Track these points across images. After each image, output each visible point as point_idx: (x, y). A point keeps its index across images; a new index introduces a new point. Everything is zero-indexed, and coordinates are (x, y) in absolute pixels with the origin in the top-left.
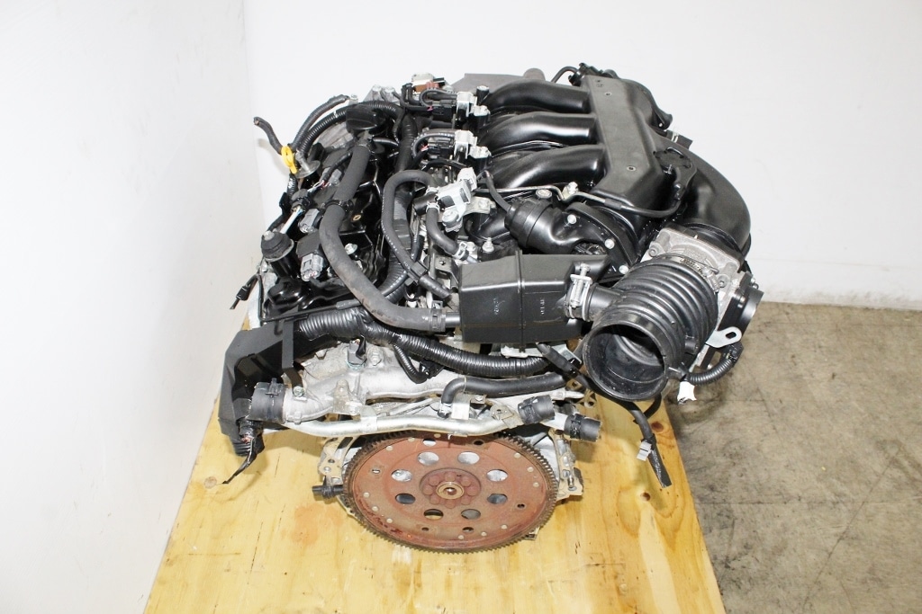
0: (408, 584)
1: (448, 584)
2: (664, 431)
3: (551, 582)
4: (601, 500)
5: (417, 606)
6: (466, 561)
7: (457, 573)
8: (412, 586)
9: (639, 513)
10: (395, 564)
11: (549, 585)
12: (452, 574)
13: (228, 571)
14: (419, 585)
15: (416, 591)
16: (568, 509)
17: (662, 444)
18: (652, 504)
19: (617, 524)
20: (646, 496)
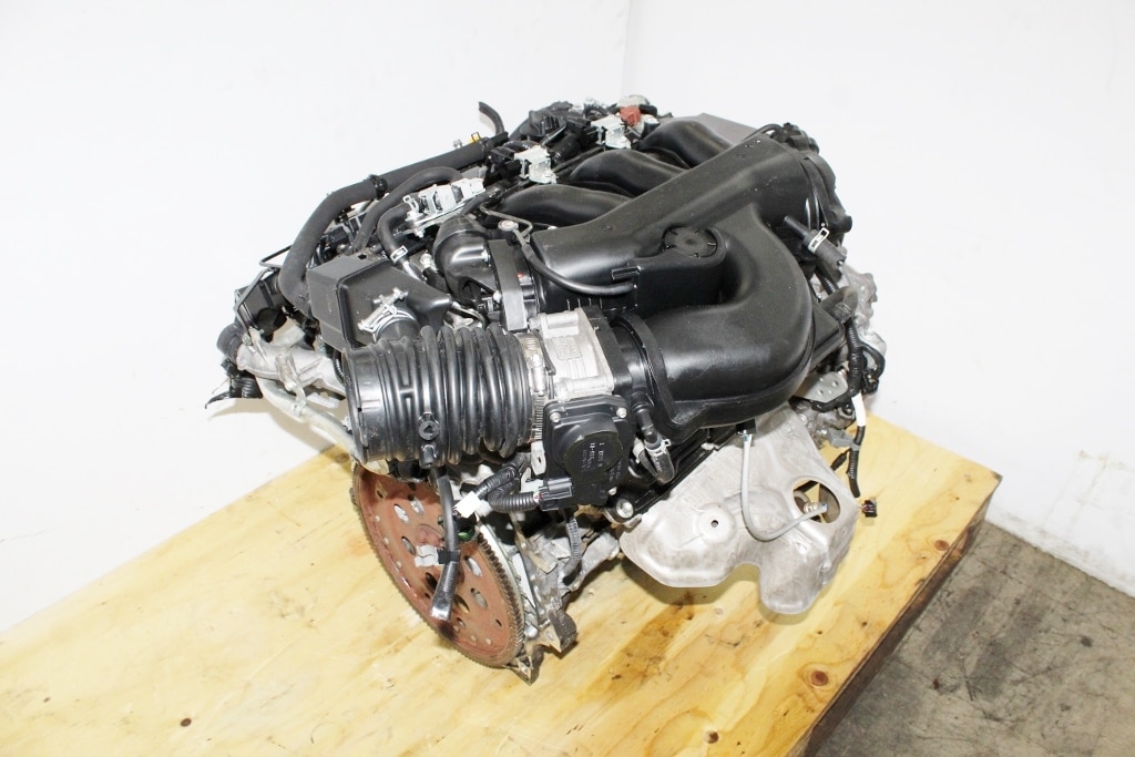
0: (389, 643)
1: (420, 669)
2: (823, 688)
3: (510, 739)
4: (657, 706)
5: (375, 665)
6: (458, 662)
7: (439, 665)
8: (391, 646)
9: (683, 747)
10: (399, 619)
11: (505, 739)
12: (434, 662)
13: (278, 533)
14: (397, 651)
15: (389, 652)
16: (610, 688)
17: (804, 700)
18: (709, 749)
19: (645, 740)
20: (714, 737)
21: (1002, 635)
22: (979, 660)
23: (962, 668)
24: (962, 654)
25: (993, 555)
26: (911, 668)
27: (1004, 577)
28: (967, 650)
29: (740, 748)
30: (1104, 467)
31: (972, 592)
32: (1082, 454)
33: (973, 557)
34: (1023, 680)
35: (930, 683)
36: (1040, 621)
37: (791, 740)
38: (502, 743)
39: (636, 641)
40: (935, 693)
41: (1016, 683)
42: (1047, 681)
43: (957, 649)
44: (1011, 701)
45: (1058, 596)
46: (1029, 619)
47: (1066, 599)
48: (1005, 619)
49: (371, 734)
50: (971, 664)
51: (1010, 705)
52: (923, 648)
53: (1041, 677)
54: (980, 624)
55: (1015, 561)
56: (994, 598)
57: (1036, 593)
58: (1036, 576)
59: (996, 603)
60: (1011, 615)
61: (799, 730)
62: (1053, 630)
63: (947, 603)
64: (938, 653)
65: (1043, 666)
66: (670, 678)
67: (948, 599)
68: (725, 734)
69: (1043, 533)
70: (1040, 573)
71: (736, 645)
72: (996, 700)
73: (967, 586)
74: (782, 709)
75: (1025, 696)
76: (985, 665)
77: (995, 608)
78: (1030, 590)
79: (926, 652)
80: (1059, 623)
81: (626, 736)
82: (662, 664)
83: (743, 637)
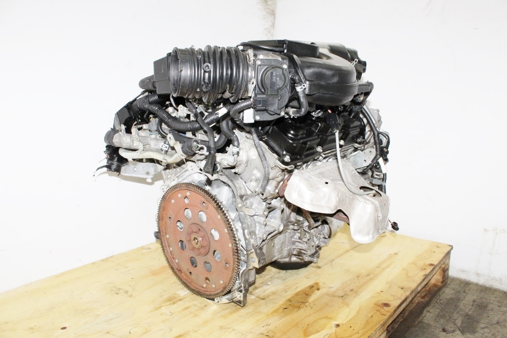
1: (186, 308)
2: (388, 308)
3: (233, 330)
4: (307, 317)
5: (163, 308)
8: (171, 302)
9: (323, 329)
10: (175, 294)
11: (231, 330)
12: (193, 307)
13: (116, 269)
14: (174, 303)
15: (170, 304)
16: (282, 312)
17: (379, 312)
18: (336, 330)
19: (303, 328)
20: (338, 326)
21: (470, 312)
22: (462, 321)
23: (455, 324)
24: (453, 319)
25: (457, 287)
26: (429, 325)
27: (465, 294)
28: (455, 318)
29: (352, 329)
30: (496, 234)
31: (452, 299)
32: (485, 230)
33: (448, 288)
34: (486, 327)
35: (441, 330)
36: (487, 307)
37: (377, 324)
38: (229, 331)
39: (293, 297)
40: (444, 333)
41: (483, 328)
42: (498, 327)
43: (450, 318)
44: (483, 335)
45: (493, 299)
46: (482, 307)
47: (497, 299)
48: (470, 307)
49: (161, 330)
50: (459, 323)
51: (483, 336)
52: (433, 318)
53: (494, 326)
54: (458, 309)
55: (468, 289)
56: (462, 300)
57: (482, 298)
58: (480, 293)
59: (464, 302)
60: (473, 305)
61: (380, 322)
62: (494, 310)
63: (440, 303)
64: (441, 320)
65: (494, 322)
66: (312, 308)
67: (441, 302)
68: (343, 324)
69: (478, 274)
70: (481, 292)
71: (342, 297)
72: (476, 334)
73: (448, 297)
74: (370, 315)
75: (489, 333)
76: (466, 323)
77: (463, 303)
78: (479, 297)
79: (435, 319)
80: (497, 308)
81: (293, 327)
82: (307, 304)
83: (345, 294)
